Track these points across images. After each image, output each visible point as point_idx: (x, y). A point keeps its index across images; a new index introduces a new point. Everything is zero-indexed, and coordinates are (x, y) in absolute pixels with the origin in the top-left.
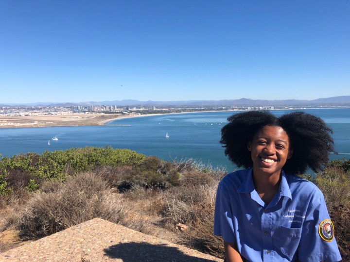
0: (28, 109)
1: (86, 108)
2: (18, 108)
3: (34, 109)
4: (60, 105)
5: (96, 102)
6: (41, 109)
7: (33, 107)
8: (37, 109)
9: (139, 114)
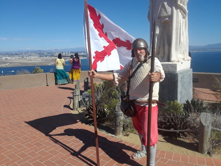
0: (11, 54)
1: (49, 53)
2: (4, 54)
3: (14, 55)
4: (32, 52)
5: (59, 50)
6: (19, 54)
7: (14, 53)
8: (16, 54)
9: (82, 57)
